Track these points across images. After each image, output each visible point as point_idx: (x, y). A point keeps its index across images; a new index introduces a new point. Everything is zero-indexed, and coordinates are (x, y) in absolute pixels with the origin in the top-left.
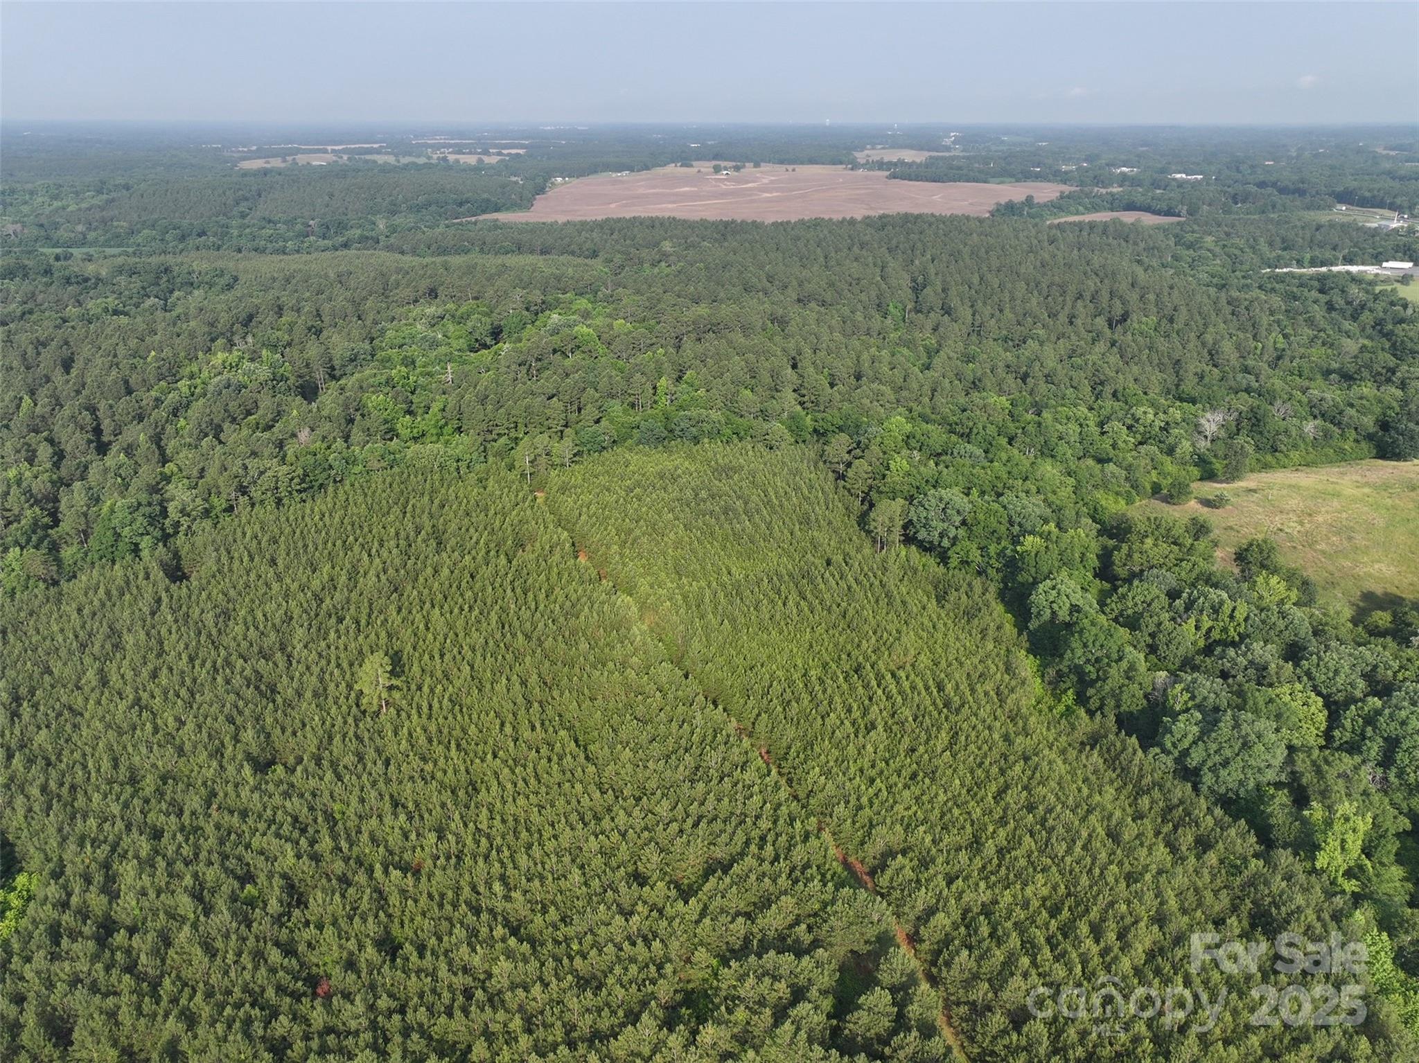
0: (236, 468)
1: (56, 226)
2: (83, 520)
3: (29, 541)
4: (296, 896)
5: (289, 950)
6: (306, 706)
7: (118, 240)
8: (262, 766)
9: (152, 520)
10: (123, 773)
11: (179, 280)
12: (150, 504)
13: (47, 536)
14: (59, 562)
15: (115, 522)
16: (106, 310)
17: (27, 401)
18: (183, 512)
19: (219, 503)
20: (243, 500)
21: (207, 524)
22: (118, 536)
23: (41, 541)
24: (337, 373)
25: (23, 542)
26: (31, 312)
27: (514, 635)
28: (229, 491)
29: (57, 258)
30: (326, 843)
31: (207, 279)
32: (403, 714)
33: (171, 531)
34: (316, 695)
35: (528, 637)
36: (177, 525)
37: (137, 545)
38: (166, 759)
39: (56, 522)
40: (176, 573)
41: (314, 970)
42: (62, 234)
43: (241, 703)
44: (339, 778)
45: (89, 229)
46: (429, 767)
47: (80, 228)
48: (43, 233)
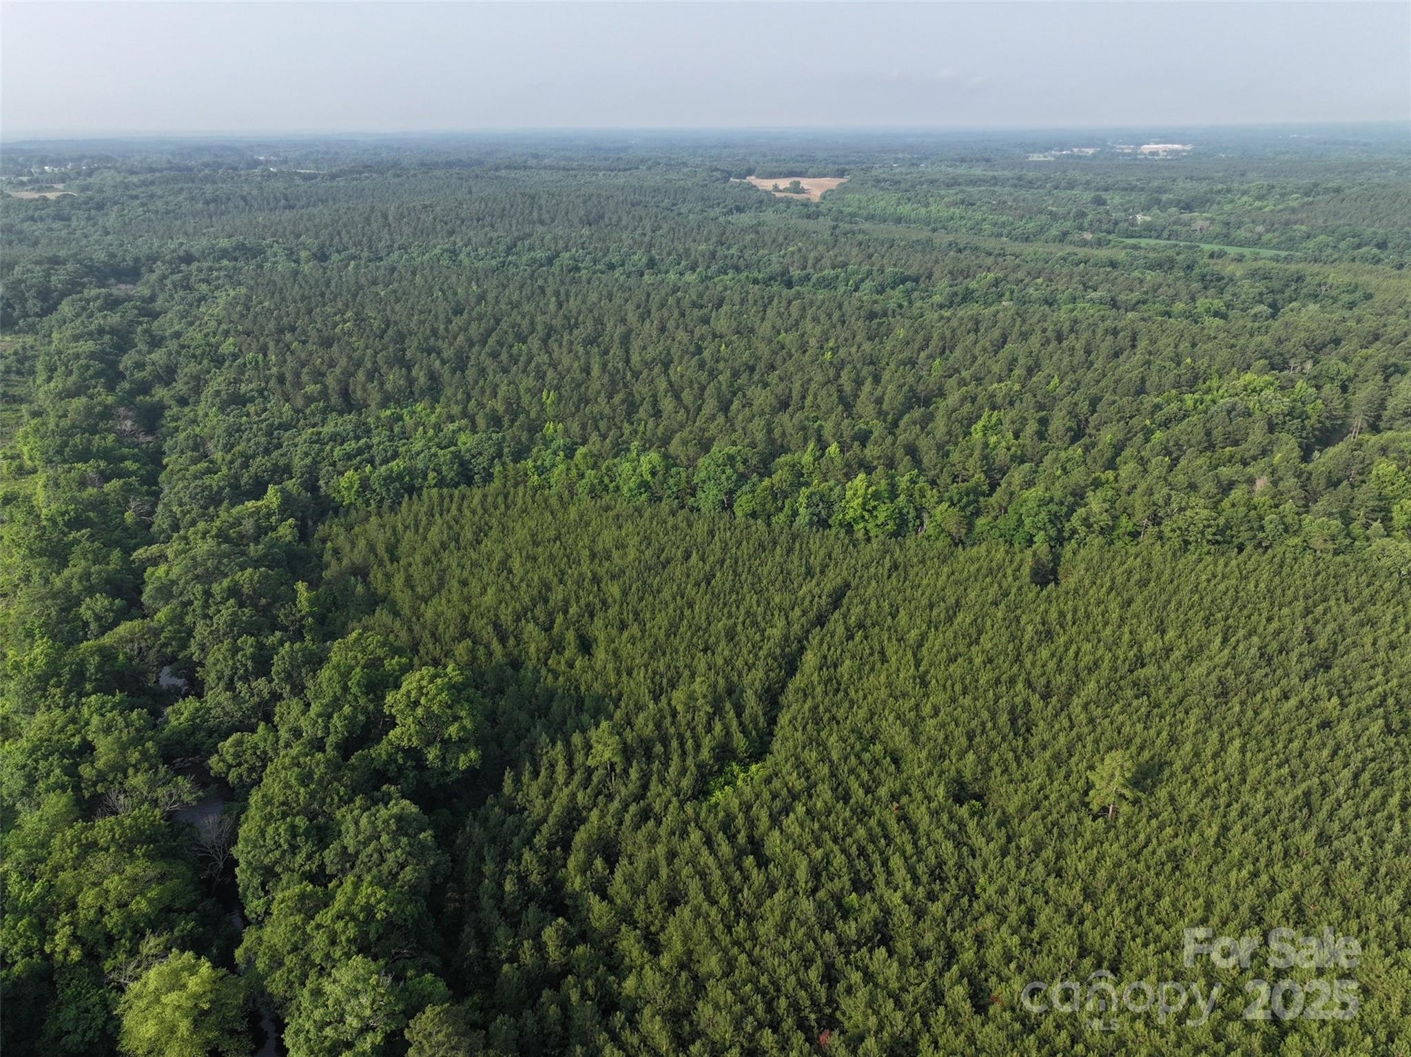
3: (960, 501)
9: (1054, 519)
11: (1305, 290)
12: (1062, 503)
16: (1208, 311)
17: (1056, 380)
18: (1086, 522)
19: (1125, 523)
20: (1152, 530)
25: (955, 500)
28: (1141, 516)
40: (1045, 575)
48: (1225, 231)
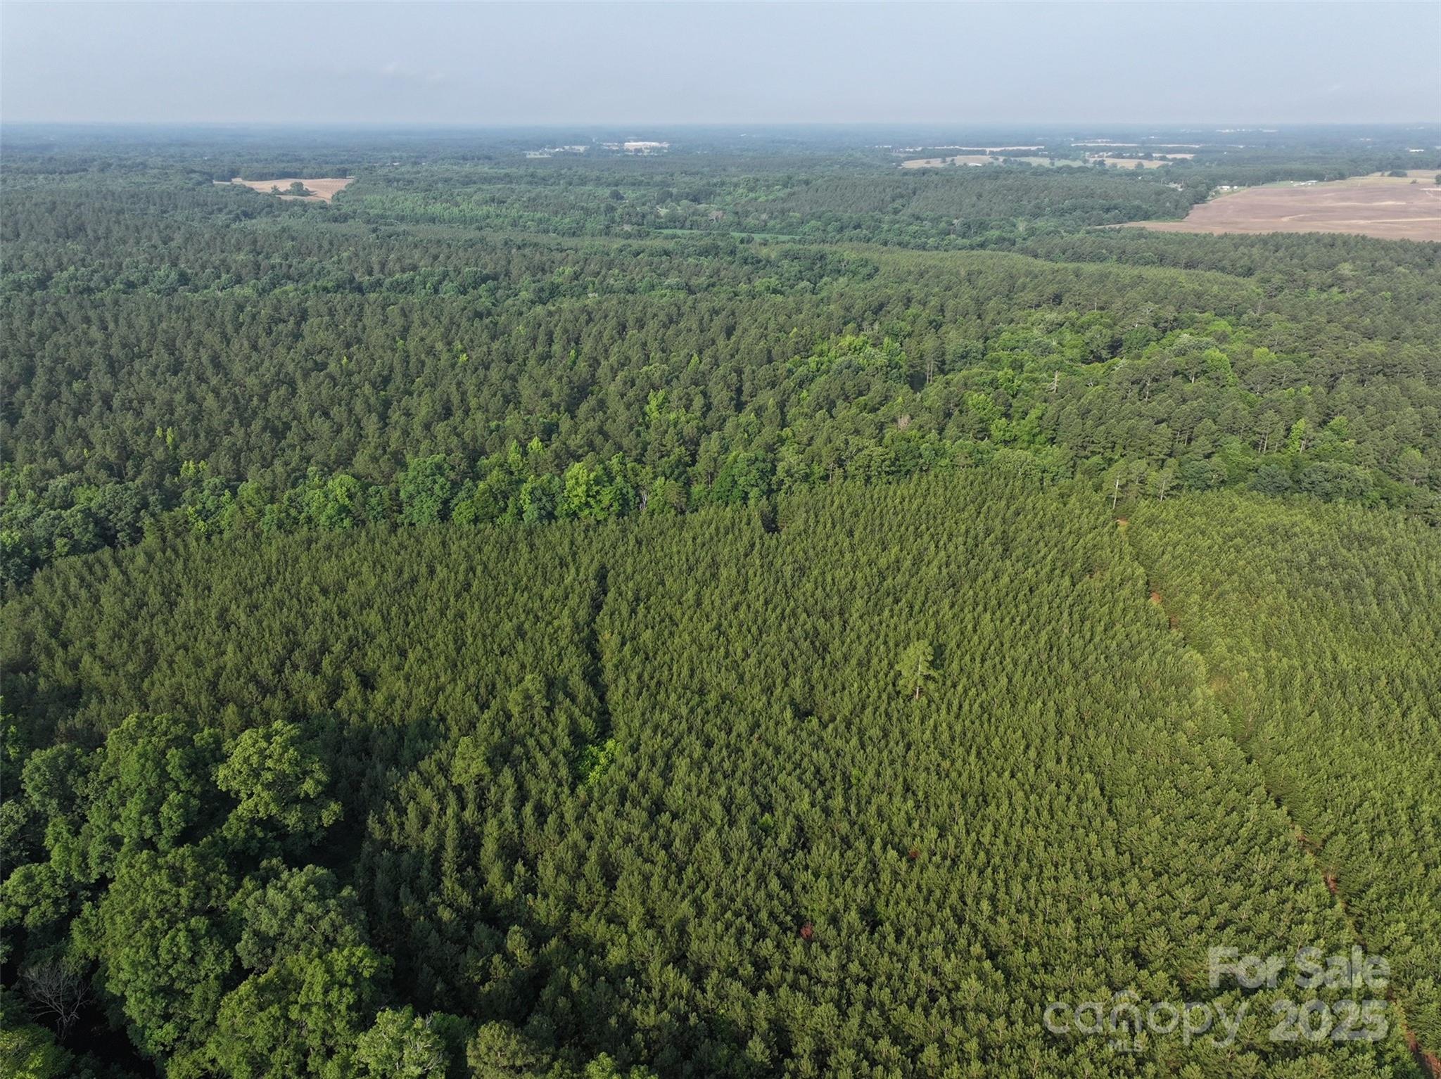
0: (839, 443)
1: (747, 214)
2: (712, 464)
3: (672, 473)
4: (802, 840)
5: (787, 885)
6: (849, 672)
7: (790, 228)
8: (802, 714)
9: (763, 474)
10: (695, 684)
11: (830, 267)
12: (764, 461)
13: (685, 472)
14: (688, 494)
15: (735, 471)
16: (768, 288)
17: (696, 358)
18: (789, 473)
19: (818, 470)
20: (839, 472)
21: (805, 487)
22: (735, 482)
23: (680, 475)
24: (947, 367)
25: (668, 474)
26: (713, 285)
27: (1060, 661)
28: (828, 461)
29: (742, 242)
30: (837, 802)
31: (853, 268)
32: (934, 707)
33: (775, 487)
34: (860, 664)
35: (1075, 666)
36: (781, 482)
37: (747, 493)
38: (728, 682)
39: (694, 462)
40: (771, 525)
41: (803, 912)
42: (750, 221)
43: (796, 653)
44: (863, 747)
45: (771, 218)
46: (946, 764)
47: (764, 216)
48: (736, 220)
